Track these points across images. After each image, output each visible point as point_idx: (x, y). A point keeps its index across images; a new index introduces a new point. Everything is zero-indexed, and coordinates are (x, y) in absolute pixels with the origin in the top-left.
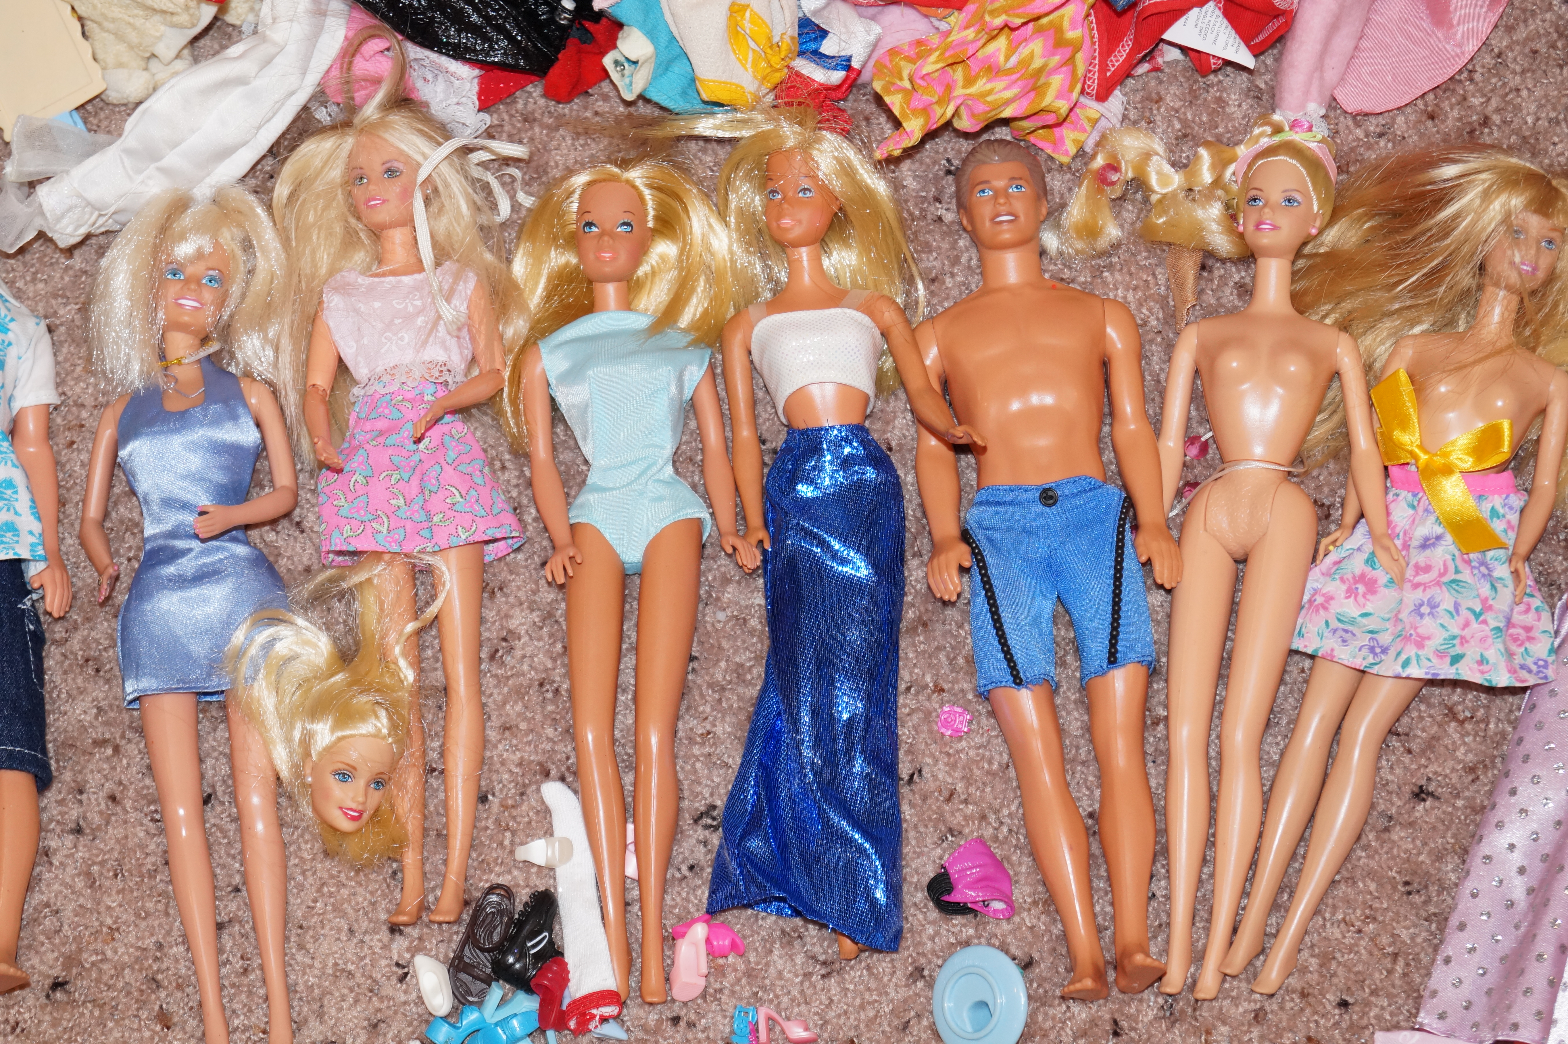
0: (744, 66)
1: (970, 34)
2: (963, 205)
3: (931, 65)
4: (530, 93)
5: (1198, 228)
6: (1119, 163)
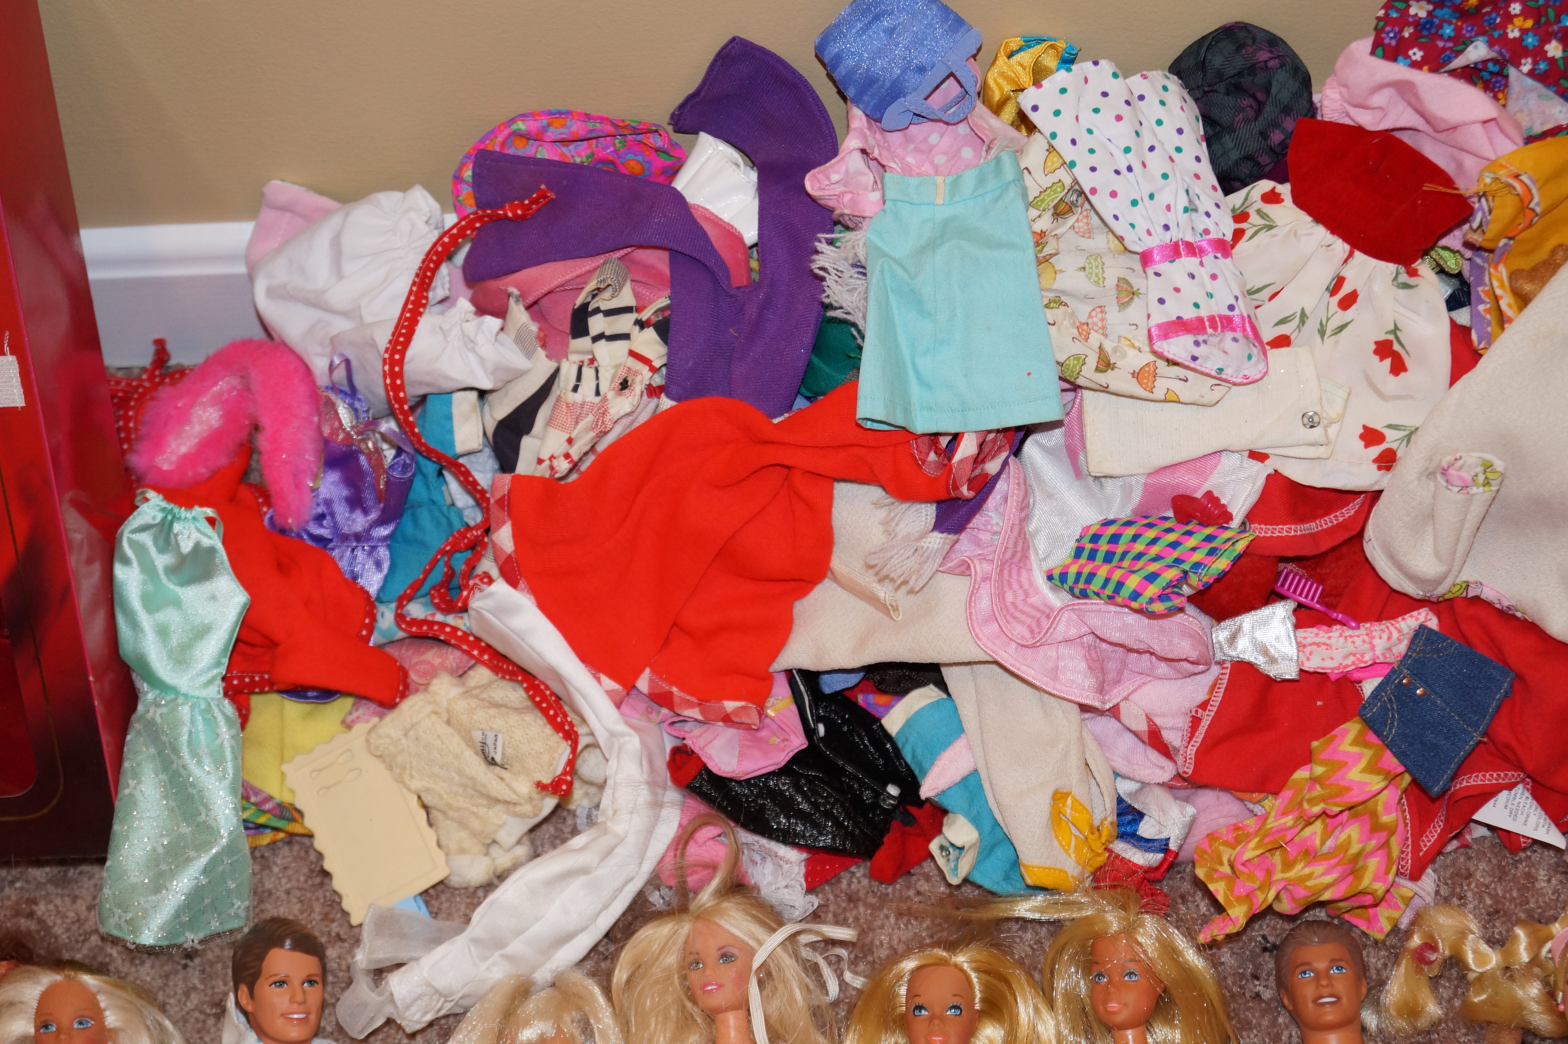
0: (1067, 851)
1: (1289, 820)
2: (1283, 984)
3: (1251, 852)
4: (853, 873)
5: (1520, 1007)
6: (1436, 943)
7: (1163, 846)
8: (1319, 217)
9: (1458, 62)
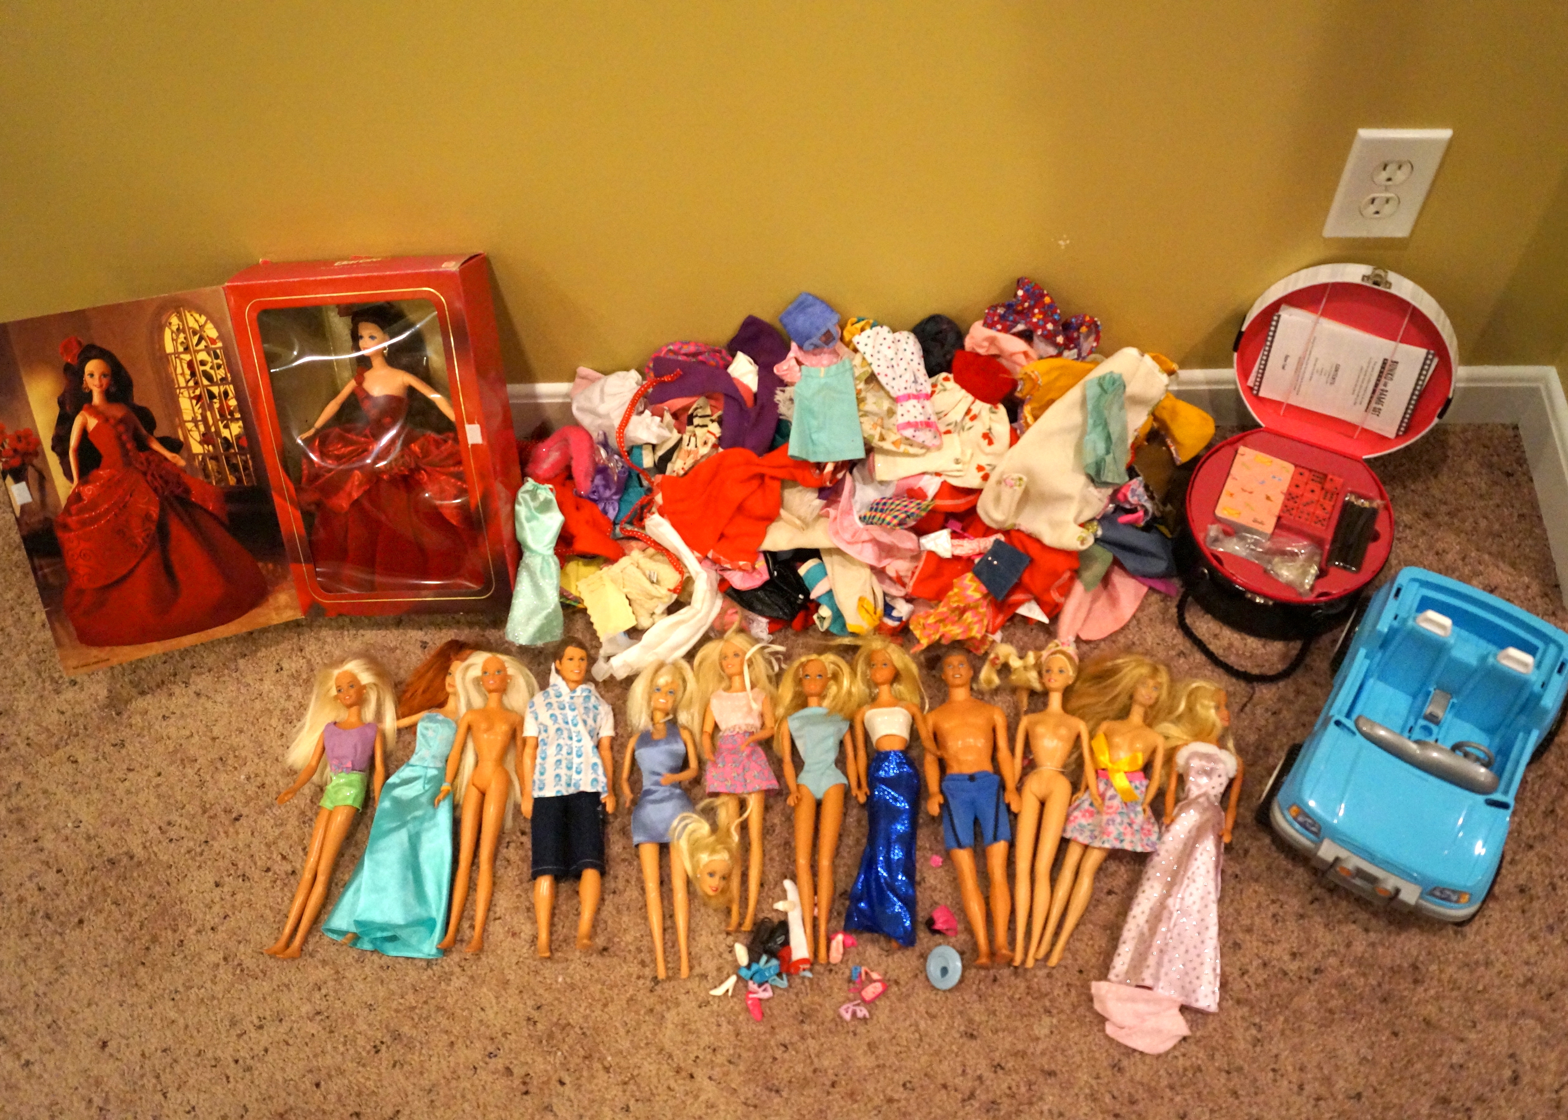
0: (863, 620)
1: (944, 611)
4: (788, 628)
5: (1028, 681)
6: (999, 657)
7: (900, 619)
8: (963, 386)
9: (1015, 330)
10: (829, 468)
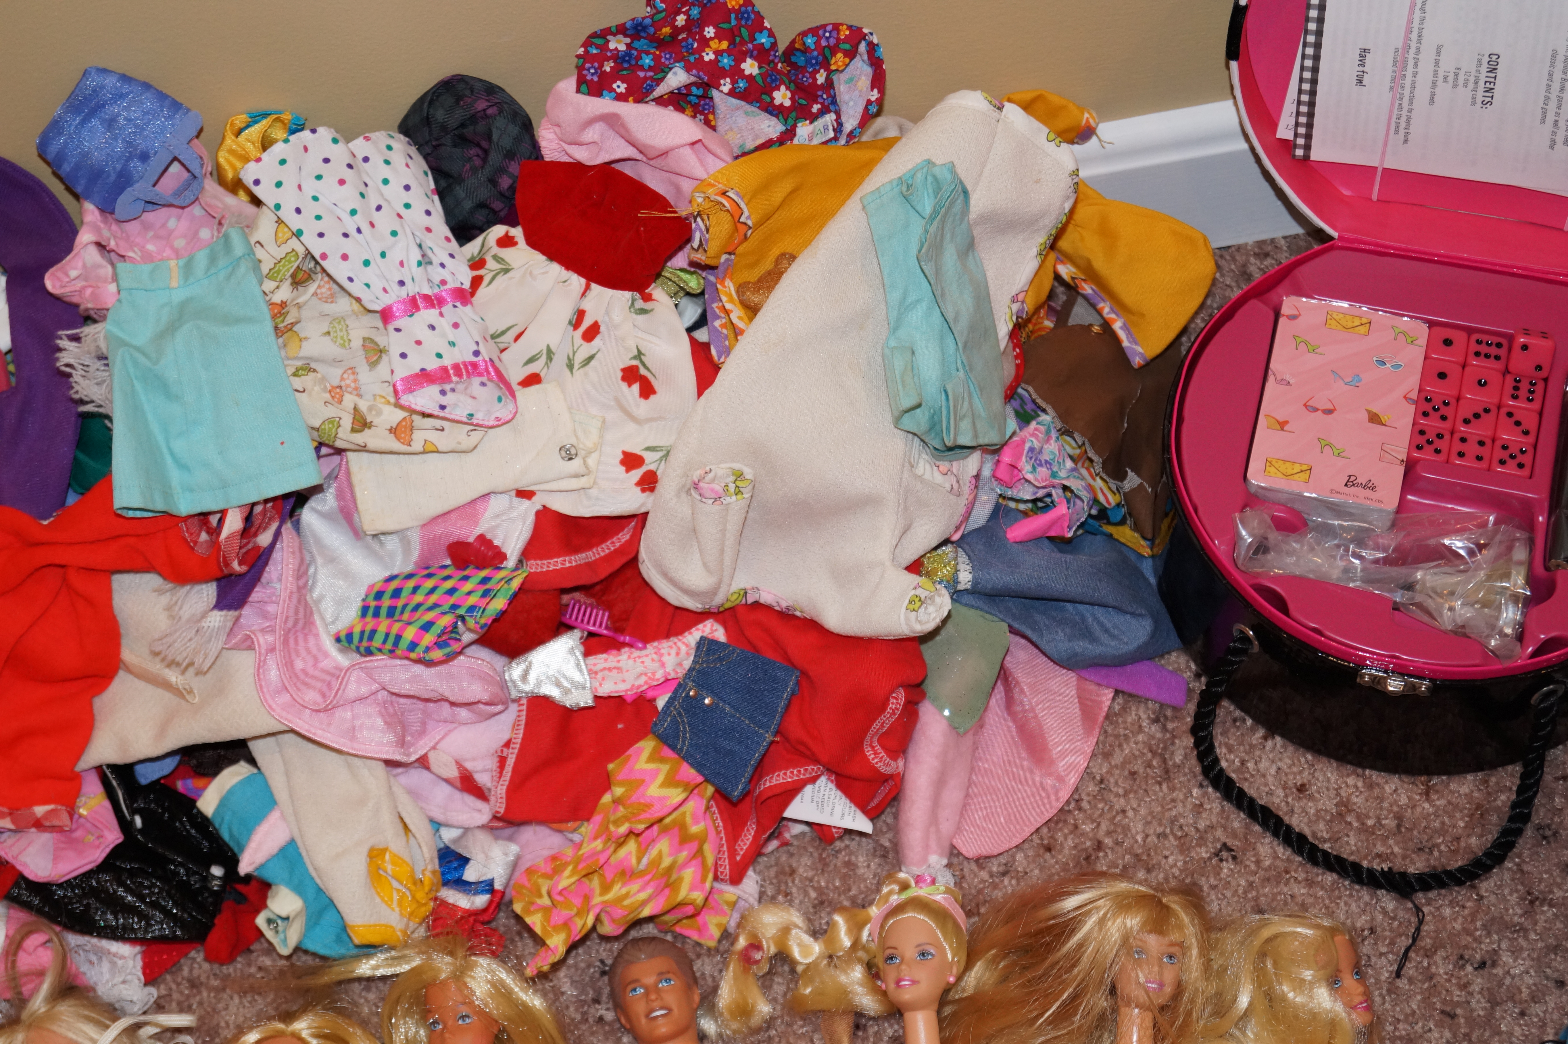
0: (389, 906)
1: (598, 844)
2: (619, 1006)
3: (566, 880)
4: (194, 959)
5: (844, 992)
6: (760, 942)
7: (488, 886)
8: (553, 255)
9: (661, 90)
10: (233, 523)
